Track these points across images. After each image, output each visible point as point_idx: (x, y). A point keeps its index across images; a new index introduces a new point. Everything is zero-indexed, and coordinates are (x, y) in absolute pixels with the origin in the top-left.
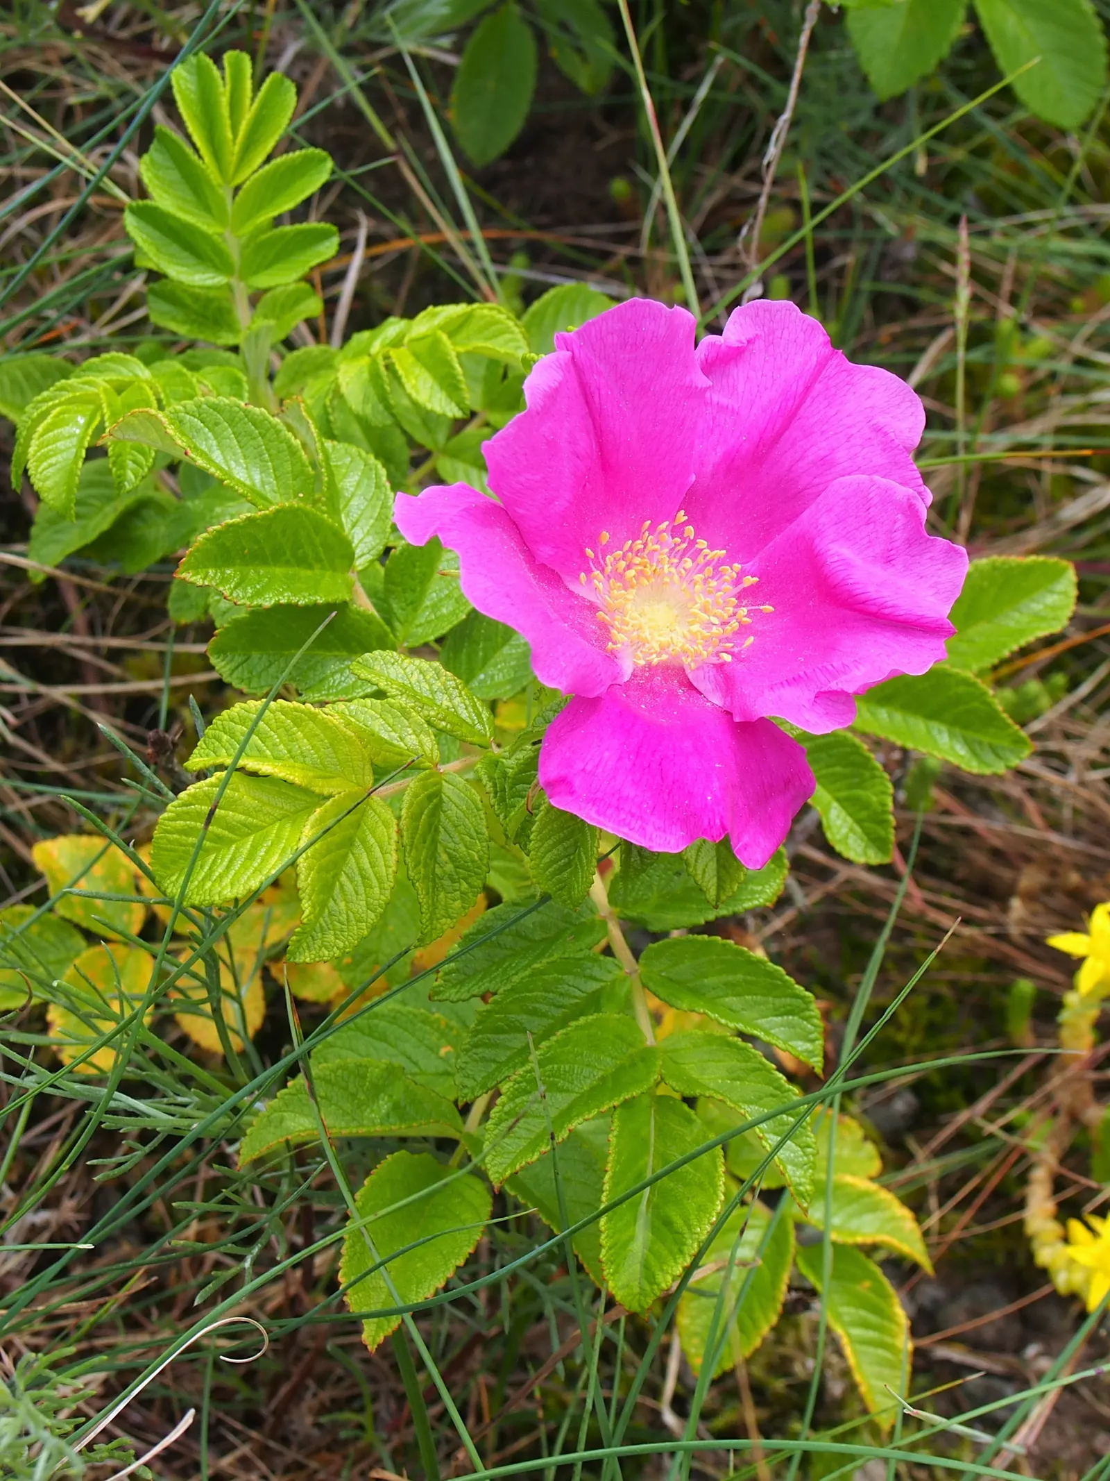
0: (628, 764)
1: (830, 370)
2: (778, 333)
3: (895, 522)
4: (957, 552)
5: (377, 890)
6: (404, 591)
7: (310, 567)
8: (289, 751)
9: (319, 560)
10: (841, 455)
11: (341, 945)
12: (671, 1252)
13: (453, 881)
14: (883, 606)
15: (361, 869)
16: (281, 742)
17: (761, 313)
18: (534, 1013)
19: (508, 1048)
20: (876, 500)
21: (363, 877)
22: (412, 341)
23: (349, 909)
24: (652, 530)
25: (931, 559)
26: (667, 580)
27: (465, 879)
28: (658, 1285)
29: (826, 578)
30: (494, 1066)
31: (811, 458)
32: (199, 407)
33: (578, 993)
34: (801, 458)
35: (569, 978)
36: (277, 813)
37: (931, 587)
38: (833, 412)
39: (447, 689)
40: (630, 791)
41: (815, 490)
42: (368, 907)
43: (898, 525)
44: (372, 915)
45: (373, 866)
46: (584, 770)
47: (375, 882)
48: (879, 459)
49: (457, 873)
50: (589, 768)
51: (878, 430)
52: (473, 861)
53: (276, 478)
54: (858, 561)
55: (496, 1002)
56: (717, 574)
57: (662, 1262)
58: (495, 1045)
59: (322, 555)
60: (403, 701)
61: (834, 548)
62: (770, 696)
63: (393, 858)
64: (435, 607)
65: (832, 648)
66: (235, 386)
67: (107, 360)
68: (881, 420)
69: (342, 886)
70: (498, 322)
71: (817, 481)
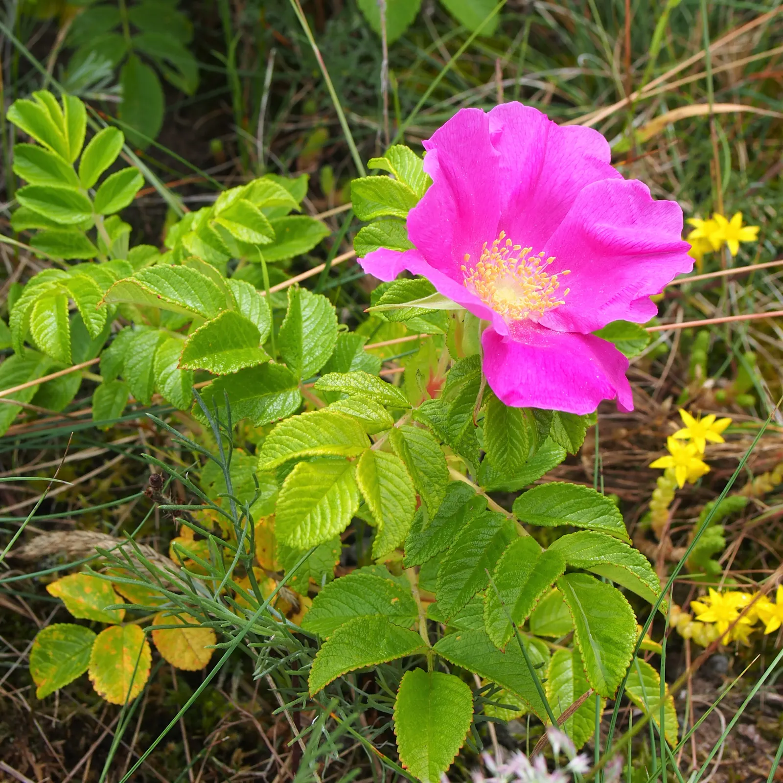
0: (544, 373)
1: (552, 133)
2: (515, 121)
3: (629, 200)
4: (672, 205)
5: (407, 500)
6: (292, 349)
7: (241, 347)
8: (319, 441)
9: (245, 342)
10: (575, 177)
11: (398, 539)
12: (617, 655)
13: (430, 486)
14: (644, 245)
15: (391, 492)
16: (312, 437)
17: (502, 112)
18: (471, 555)
19: (462, 580)
20: (612, 192)
21: (395, 496)
22: (221, 213)
23: (394, 516)
24: (488, 247)
25: (658, 213)
26: (504, 273)
27: (437, 483)
28: (619, 675)
29: (601, 243)
30: (459, 592)
31: (560, 183)
32: (144, 274)
33: (488, 537)
34: (555, 185)
35: (482, 530)
36: (332, 477)
37: (664, 228)
38: (561, 155)
39: (373, 384)
40: (552, 387)
41: (568, 200)
42: (405, 511)
43: (631, 201)
44: (409, 515)
45: (398, 487)
46: (521, 383)
47: (404, 496)
48: (597, 173)
49: (431, 481)
50: (524, 381)
51: (589, 158)
52: (439, 470)
53: (203, 303)
54: (615, 228)
55: (450, 554)
56: (528, 263)
57: (616, 663)
58: (455, 580)
59: (245, 339)
60: (359, 395)
61: (598, 225)
62: (605, 312)
63: (409, 479)
64: (310, 352)
65: (621, 278)
66: (123, 269)
67: (42, 275)
68: (588, 152)
69: (385, 505)
70: (270, 187)
71: (567, 195)
